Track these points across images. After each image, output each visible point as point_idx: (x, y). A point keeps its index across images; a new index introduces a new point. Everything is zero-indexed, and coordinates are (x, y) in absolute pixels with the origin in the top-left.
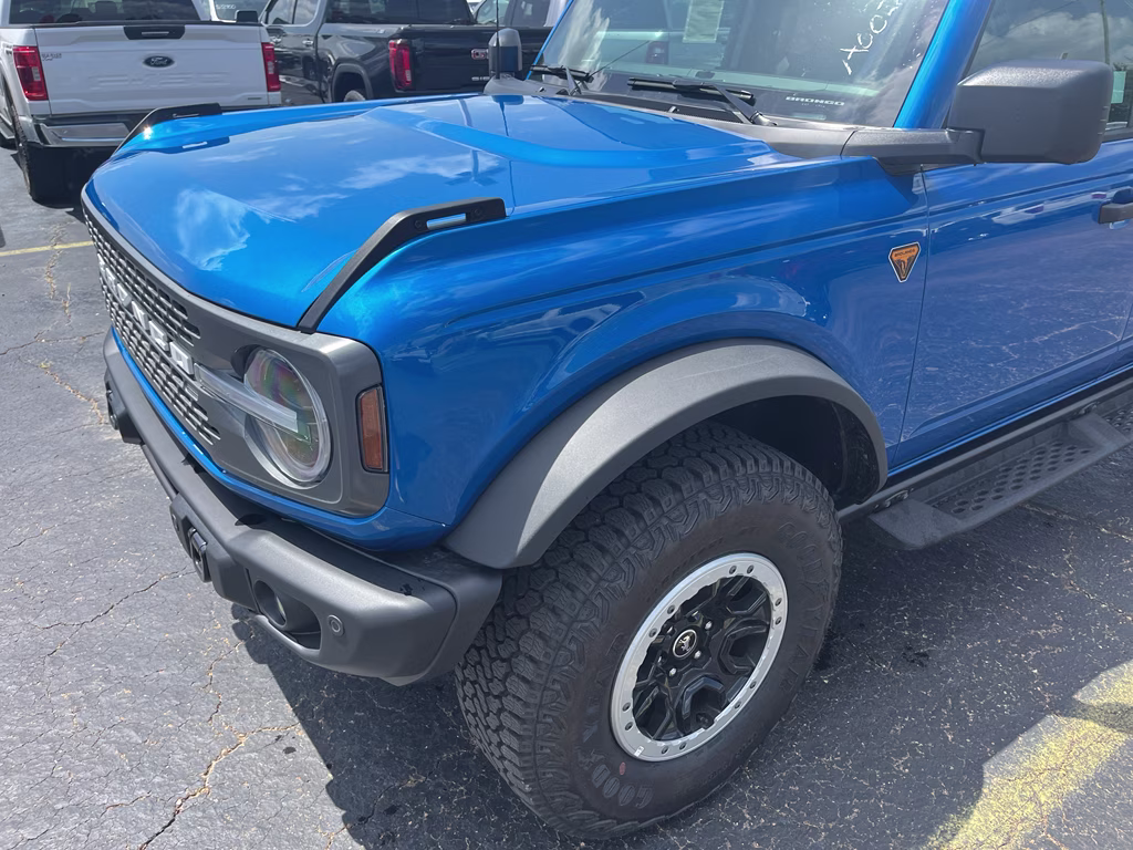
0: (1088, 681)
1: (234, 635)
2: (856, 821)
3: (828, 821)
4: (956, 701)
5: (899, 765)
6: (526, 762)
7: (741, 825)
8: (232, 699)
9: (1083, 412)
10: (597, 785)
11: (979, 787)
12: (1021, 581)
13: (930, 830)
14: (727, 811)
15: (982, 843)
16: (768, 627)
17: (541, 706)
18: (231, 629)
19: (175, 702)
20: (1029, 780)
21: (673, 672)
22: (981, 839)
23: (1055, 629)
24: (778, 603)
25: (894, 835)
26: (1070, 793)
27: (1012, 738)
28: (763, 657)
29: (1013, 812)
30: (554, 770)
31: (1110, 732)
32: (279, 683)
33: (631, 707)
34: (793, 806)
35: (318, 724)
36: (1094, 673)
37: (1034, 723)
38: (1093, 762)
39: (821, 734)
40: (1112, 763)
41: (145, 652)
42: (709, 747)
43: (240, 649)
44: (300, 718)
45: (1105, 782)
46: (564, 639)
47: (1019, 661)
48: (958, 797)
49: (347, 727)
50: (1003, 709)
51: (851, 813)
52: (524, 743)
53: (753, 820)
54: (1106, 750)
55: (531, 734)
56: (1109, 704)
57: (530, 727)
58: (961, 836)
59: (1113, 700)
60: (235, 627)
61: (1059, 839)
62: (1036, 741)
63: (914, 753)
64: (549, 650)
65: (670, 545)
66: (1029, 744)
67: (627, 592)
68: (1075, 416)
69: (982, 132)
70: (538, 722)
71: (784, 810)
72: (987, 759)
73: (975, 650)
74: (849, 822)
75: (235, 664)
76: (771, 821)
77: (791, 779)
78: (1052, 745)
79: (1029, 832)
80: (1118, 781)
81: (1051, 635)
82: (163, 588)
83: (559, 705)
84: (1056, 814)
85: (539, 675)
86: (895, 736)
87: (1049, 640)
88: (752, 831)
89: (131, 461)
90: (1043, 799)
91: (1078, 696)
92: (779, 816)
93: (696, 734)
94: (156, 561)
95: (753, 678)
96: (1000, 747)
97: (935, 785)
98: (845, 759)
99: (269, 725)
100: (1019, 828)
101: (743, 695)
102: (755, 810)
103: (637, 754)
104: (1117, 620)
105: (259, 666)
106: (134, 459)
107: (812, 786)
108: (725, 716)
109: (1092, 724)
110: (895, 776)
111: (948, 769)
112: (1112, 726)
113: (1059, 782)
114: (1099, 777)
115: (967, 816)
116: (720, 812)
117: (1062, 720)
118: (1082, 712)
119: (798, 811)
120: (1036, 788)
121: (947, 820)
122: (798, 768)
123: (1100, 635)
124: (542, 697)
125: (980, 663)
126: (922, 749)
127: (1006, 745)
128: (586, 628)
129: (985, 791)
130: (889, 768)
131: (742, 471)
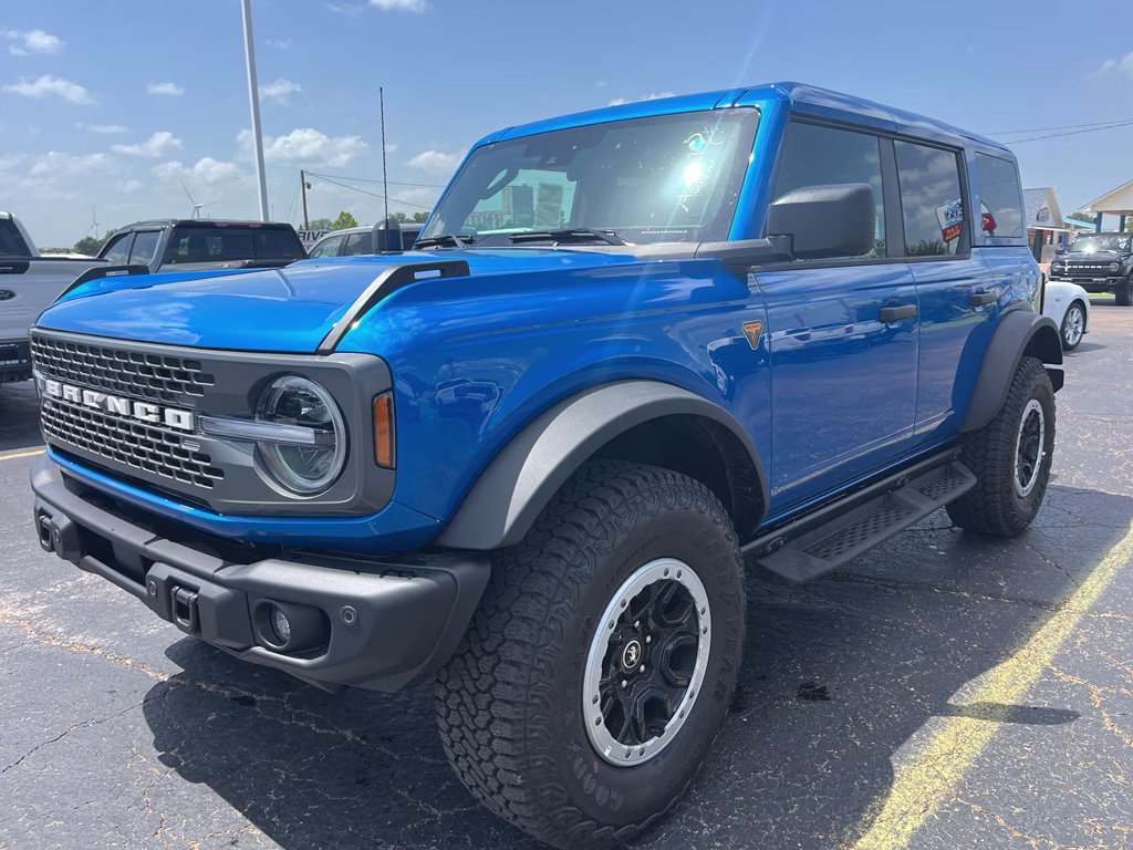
0: (955, 690)
1: (162, 765)
2: (799, 813)
3: (775, 817)
4: (856, 719)
5: (822, 768)
6: (518, 749)
7: (701, 832)
8: (175, 815)
9: (899, 484)
10: (579, 776)
11: (892, 774)
12: (883, 631)
13: (861, 810)
14: (685, 824)
15: (907, 813)
16: (698, 637)
17: (529, 687)
18: (158, 761)
19: (112, 825)
20: (931, 763)
21: (624, 683)
22: (905, 810)
23: (919, 659)
24: (703, 613)
25: (834, 818)
26: (966, 768)
27: (907, 735)
28: (697, 667)
29: (925, 788)
30: (542, 756)
31: (984, 722)
32: (223, 795)
33: (599, 701)
34: (742, 811)
35: (273, 822)
36: (958, 684)
37: (921, 724)
38: (978, 745)
39: (752, 757)
40: (992, 743)
41: (69, 789)
42: (664, 756)
43: (172, 775)
44: (251, 820)
45: (992, 756)
46: (544, 620)
47: (898, 684)
48: (877, 783)
49: (303, 819)
50: (894, 718)
51: (793, 808)
52: (516, 728)
53: (711, 827)
54: (986, 735)
55: (521, 717)
56: (978, 704)
57: (521, 710)
58: (887, 808)
59: (979, 700)
60: (160, 758)
61: (968, 800)
62: (928, 736)
63: (832, 758)
64: (533, 631)
65: (620, 538)
66: (922, 739)
67: (592, 576)
68: (893, 487)
69: (792, 235)
70: (528, 705)
71: (735, 815)
72: (891, 753)
73: (860, 681)
74: (793, 815)
75: (169, 788)
76: (726, 825)
77: (734, 793)
78: (941, 737)
79: (942, 799)
80: (1002, 754)
81: (917, 663)
82: (74, 736)
83: (545, 685)
84: (960, 785)
85: (526, 656)
86: (813, 748)
87: (916, 666)
88: (712, 835)
89: (11, 640)
90: (946, 776)
91: (951, 701)
92: (732, 821)
93: (652, 741)
94: (61, 716)
95: (690, 688)
96: (899, 744)
97: (855, 778)
98: (776, 772)
99: (220, 830)
100: (933, 797)
101: (686, 704)
102: (711, 819)
103: (607, 753)
104: (966, 648)
105: (195, 786)
106: (14, 638)
107: (755, 795)
108: (674, 725)
109: (968, 719)
110: (820, 777)
111: (863, 766)
112: (984, 719)
113: (955, 762)
114: (985, 753)
115: (888, 795)
116: (680, 826)
117: (942, 718)
118: (959, 711)
119: (747, 814)
120: (938, 768)
121: (874, 800)
122: (739, 784)
123: (955, 659)
124: (529, 678)
125: (867, 690)
126: (837, 754)
127: (904, 741)
128: (562, 608)
129: (897, 775)
130: (815, 772)
131: (664, 482)
